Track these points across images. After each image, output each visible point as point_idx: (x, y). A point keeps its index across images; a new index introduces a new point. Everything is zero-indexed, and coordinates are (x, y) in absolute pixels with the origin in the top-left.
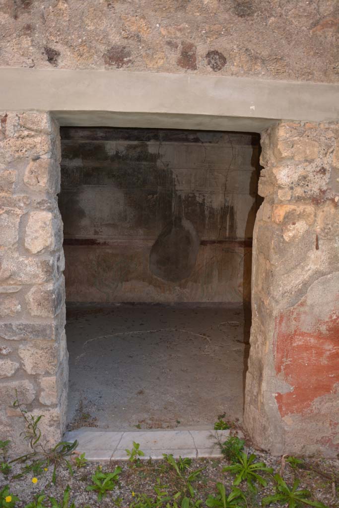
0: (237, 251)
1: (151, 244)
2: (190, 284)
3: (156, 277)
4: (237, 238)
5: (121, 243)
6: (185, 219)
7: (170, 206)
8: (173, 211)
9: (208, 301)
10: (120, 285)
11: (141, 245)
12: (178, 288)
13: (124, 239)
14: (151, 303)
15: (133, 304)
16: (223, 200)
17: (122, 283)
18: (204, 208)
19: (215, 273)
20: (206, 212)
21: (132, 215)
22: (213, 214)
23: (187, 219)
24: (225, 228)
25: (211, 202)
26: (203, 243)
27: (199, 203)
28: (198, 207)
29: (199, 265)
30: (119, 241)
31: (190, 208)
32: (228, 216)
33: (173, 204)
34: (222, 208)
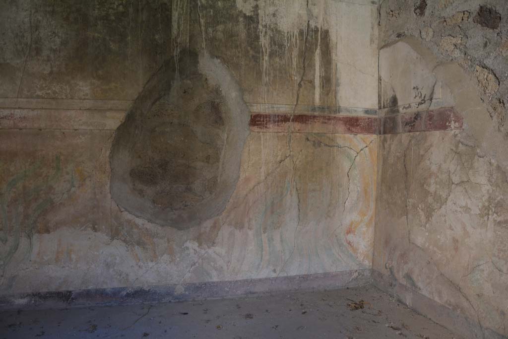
0: (340, 142)
1: (113, 122)
2: (225, 232)
3: (129, 217)
4: (338, 110)
5: (25, 118)
6: (207, 55)
7: (167, 21)
8: (175, 31)
9: (274, 275)
10: (24, 242)
11: (83, 127)
12: (192, 245)
13: (33, 109)
14: (124, 289)
15: (66, 296)
16: (303, 12)
17: (29, 237)
18: (256, 28)
19: (291, 199)
20: (264, 41)
21: (58, 41)
22: (281, 46)
23: (213, 56)
24: (312, 82)
25: (274, 15)
26: (257, 120)
27: (245, 16)
28: (241, 26)
29: (247, 180)
30: (18, 113)
31: (220, 27)
32: (318, 51)
33: (175, 15)
34: (301, 33)
